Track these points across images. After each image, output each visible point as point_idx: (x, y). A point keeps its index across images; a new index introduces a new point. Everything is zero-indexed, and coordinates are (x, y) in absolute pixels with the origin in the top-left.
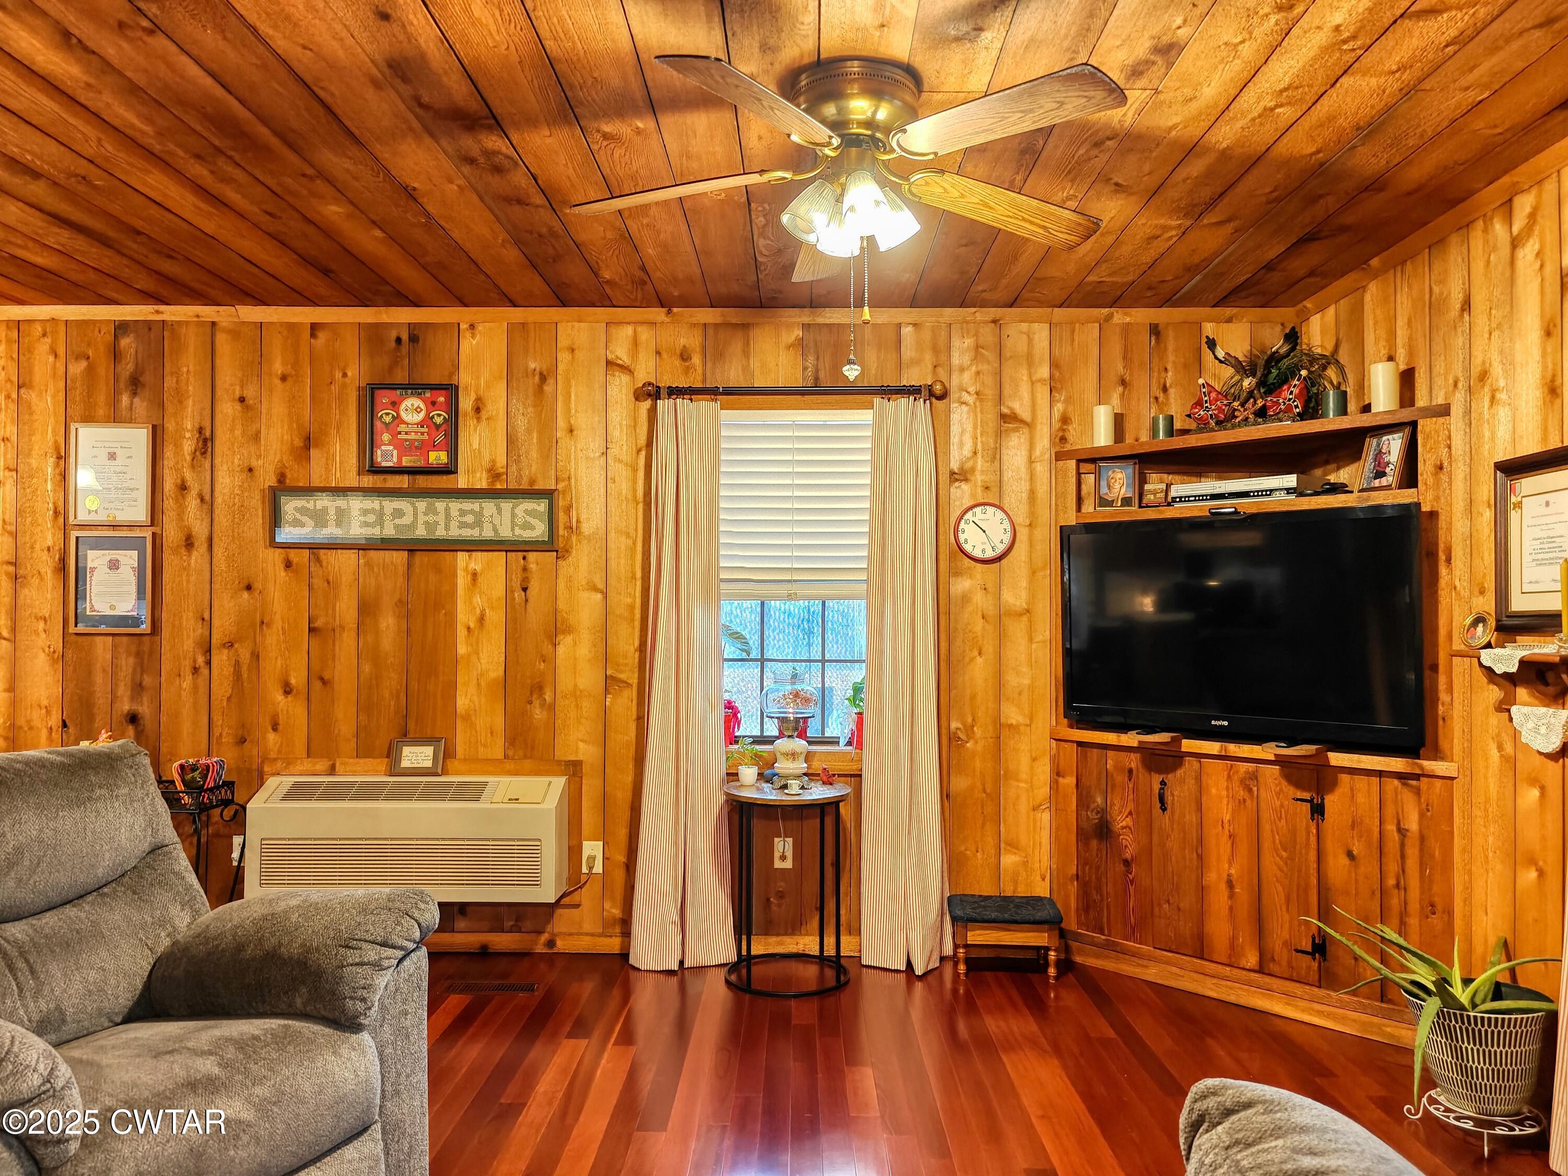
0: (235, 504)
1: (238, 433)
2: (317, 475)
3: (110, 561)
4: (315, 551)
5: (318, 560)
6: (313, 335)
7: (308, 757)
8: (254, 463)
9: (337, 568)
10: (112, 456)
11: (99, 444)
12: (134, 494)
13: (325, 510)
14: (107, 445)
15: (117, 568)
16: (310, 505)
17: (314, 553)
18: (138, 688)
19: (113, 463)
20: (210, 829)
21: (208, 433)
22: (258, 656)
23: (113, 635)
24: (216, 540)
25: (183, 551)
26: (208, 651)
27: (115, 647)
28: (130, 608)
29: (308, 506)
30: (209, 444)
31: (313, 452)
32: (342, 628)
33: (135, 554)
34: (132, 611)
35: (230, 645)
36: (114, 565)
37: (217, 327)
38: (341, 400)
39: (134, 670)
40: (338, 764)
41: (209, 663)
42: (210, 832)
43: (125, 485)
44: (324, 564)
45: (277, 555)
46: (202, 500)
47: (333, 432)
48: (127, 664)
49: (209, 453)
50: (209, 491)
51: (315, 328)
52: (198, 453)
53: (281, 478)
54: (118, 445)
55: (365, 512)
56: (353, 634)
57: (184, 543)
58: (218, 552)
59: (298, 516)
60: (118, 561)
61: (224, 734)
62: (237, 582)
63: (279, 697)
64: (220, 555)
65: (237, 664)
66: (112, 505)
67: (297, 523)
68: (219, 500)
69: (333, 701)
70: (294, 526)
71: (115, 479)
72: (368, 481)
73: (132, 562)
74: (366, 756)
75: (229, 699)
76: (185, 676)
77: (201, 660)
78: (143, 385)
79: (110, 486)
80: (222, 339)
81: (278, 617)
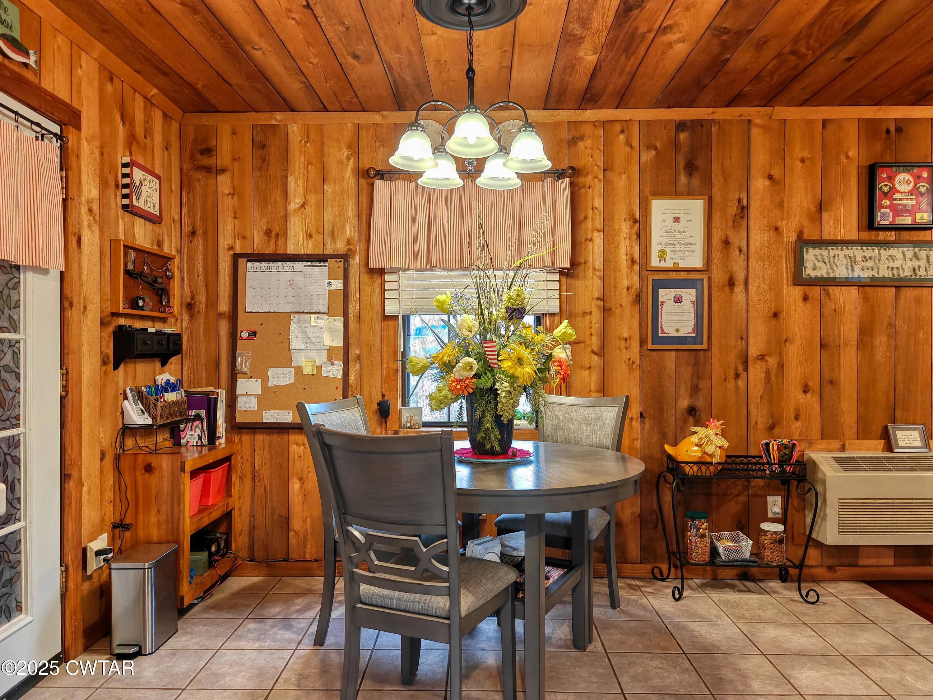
0: (765, 254)
1: (767, 202)
2: (828, 233)
3: (675, 297)
4: (826, 287)
5: (828, 294)
6: (824, 126)
7: (822, 438)
8: (779, 224)
9: (841, 301)
10: (677, 220)
11: (668, 212)
12: (693, 248)
13: (836, 256)
14: (674, 212)
15: (681, 302)
16: (826, 254)
17: (824, 290)
18: (695, 390)
19: (677, 225)
20: (750, 490)
21: (745, 202)
22: (783, 366)
23: (677, 350)
24: (750, 281)
25: (727, 289)
26: (745, 363)
27: (677, 358)
28: (690, 331)
29: (824, 254)
30: (746, 211)
31: (825, 215)
32: (846, 344)
33: (693, 291)
34: (691, 333)
35: (762, 357)
36: (678, 299)
37: (752, 124)
38: (845, 175)
39: (692, 376)
40: (847, 444)
41: (746, 370)
42: (750, 493)
43: (686, 241)
44: (832, 297)
45: (797, 292)
46: (740, 251)
47: (839, 199)
48: (687, 373)
49: (746, 218)
50: (745, 243)
51: (825, 123)
52: (738, 217)
53: (800, 234)
54: (682, 212)
55: (865, 258)
56: (855, 348)
57: (727, 283)
58: (752, 289)
59: (816, 262)
60: (681, 296)
61: (759, 422)
62: (766, 311)
63: (800, 396)
64: (754, 292)
65: (768, 371)
66: (677, 256)
67: (815, 267)
68: (752, 250)
69: (839, 398)
70: (813, 269)
71: (678, 236)
72: (866, 235)
73: (691, 297)
74: (865, 438)
75: (761, 397)
76: (729, 380)
77: (741, 368)
78: (697, 168)
79: (675, 242)
80: (755, 132)
81: (798, 337)
